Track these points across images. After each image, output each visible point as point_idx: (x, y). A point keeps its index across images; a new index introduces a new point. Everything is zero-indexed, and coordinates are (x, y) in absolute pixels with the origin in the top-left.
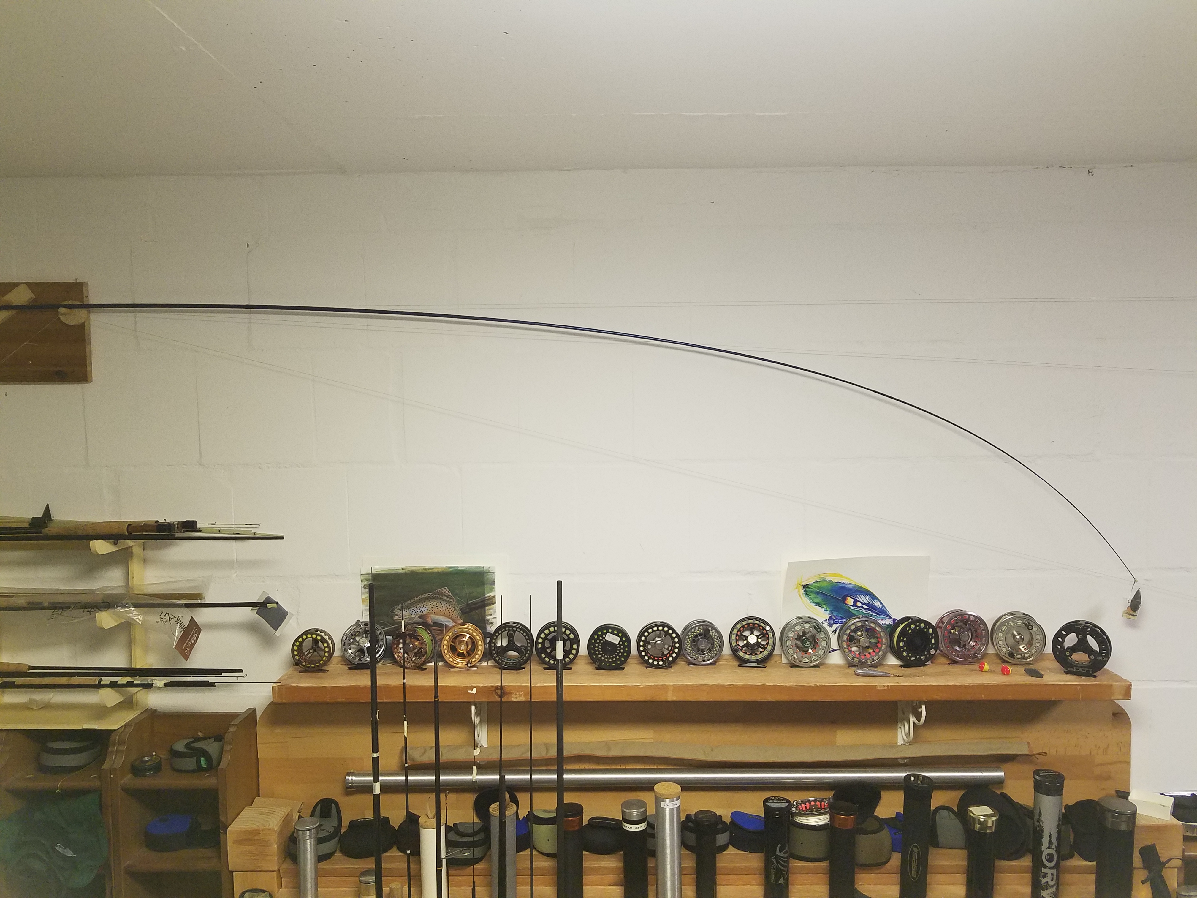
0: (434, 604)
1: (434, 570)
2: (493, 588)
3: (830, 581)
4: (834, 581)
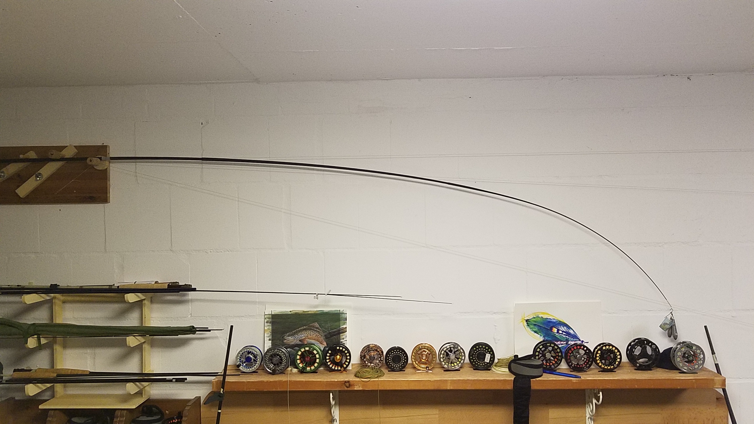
0: (308, 333)
3: (542, 317)
4: (544, 317)
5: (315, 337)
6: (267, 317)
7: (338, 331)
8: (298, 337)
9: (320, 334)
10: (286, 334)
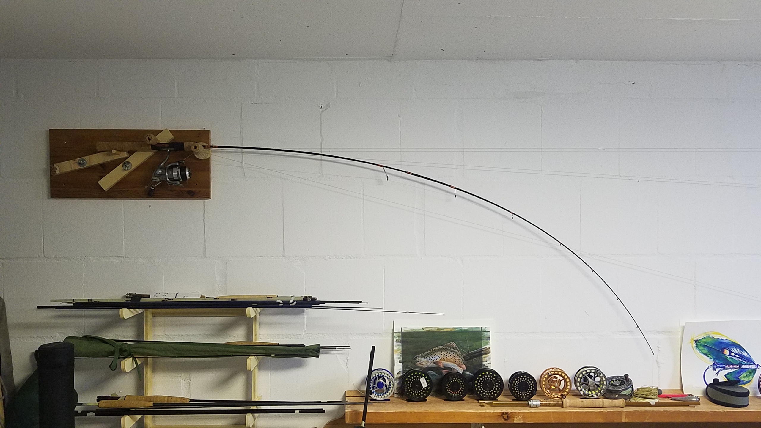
0: (444, 354)
2: (489, 342)
3: (713, 337)
4: (715, 338)
5: (452, 359)
7: (479, 352)
8: (432, 359)
9: (459, 355)
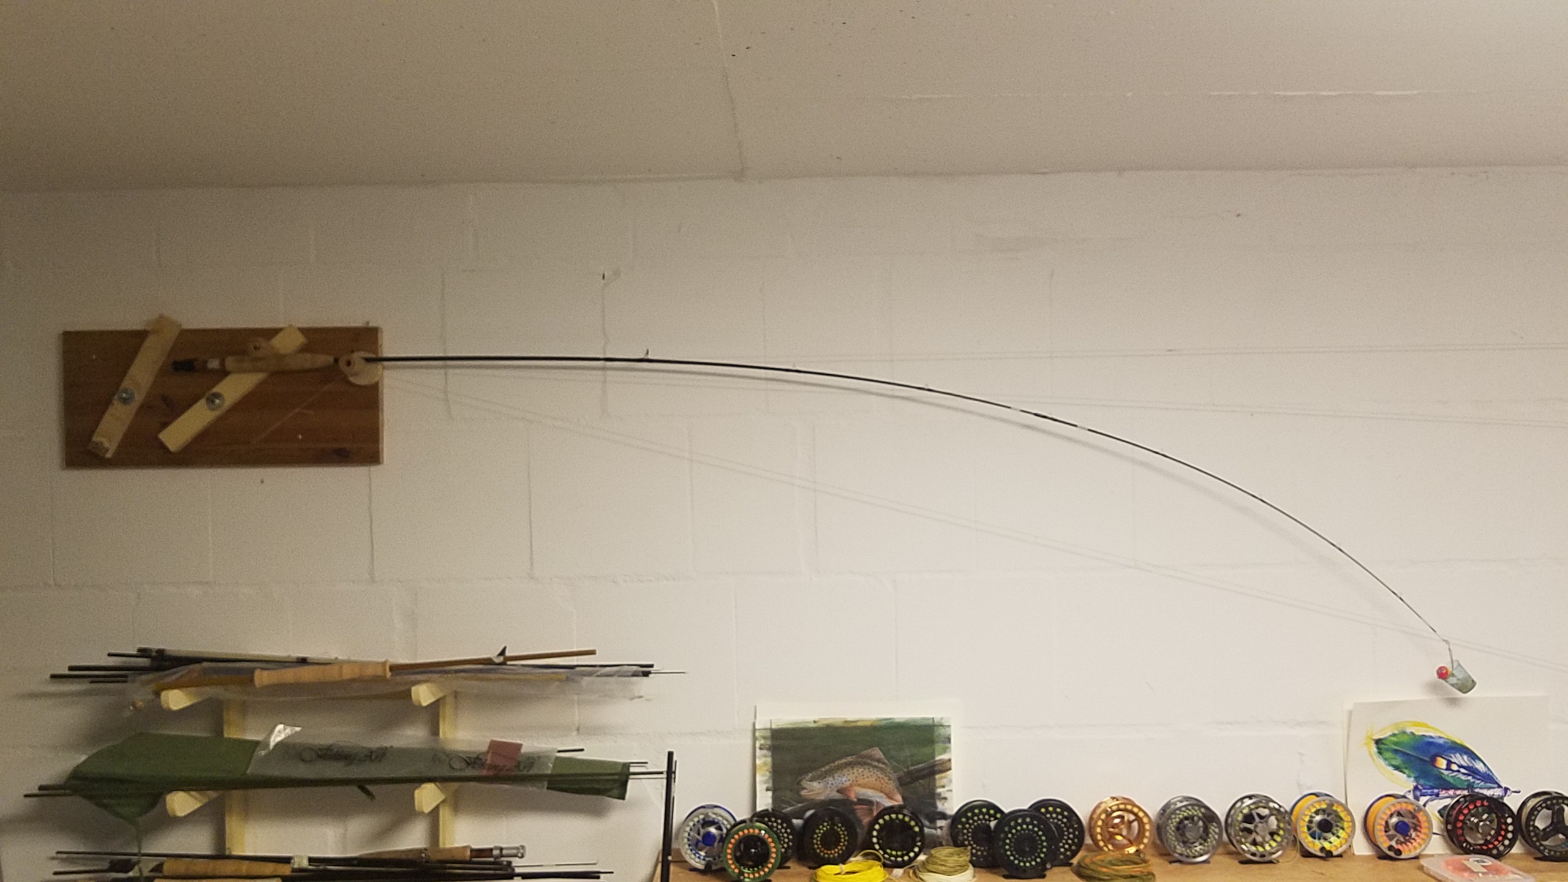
0: (858, 772)
1: (859, 724)
2: (948, 748)
4: (1417, 733)
5: (875, 782)
6: (761, 734)
7: (929, 768)
9: (887, 774)
10: (803, 776)
